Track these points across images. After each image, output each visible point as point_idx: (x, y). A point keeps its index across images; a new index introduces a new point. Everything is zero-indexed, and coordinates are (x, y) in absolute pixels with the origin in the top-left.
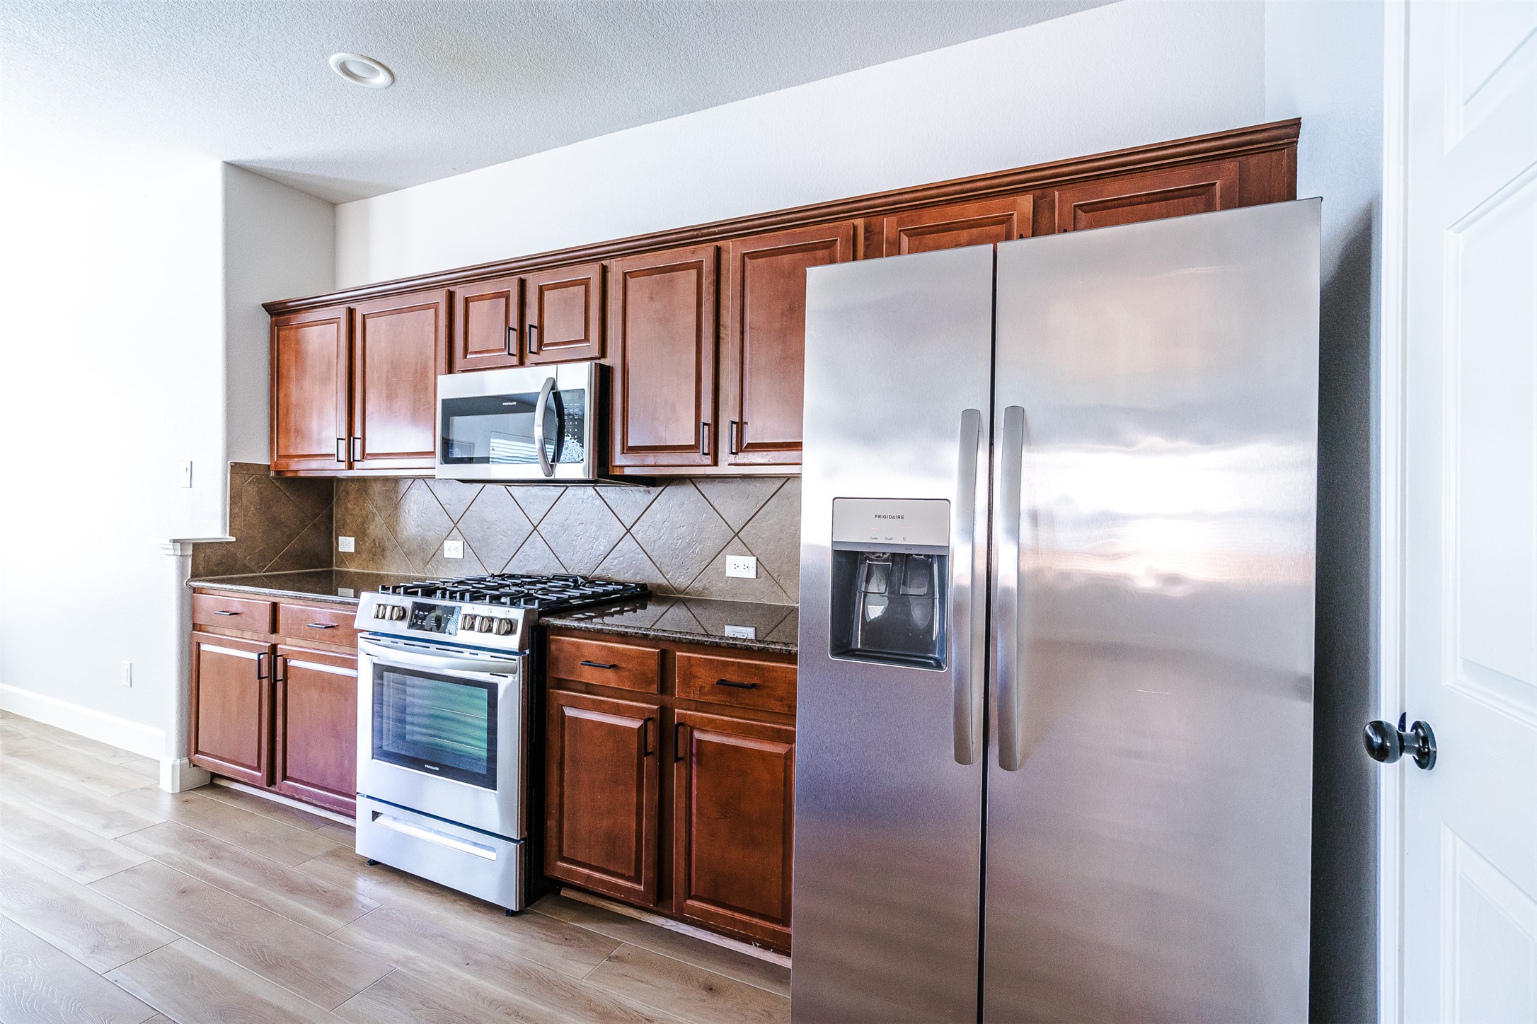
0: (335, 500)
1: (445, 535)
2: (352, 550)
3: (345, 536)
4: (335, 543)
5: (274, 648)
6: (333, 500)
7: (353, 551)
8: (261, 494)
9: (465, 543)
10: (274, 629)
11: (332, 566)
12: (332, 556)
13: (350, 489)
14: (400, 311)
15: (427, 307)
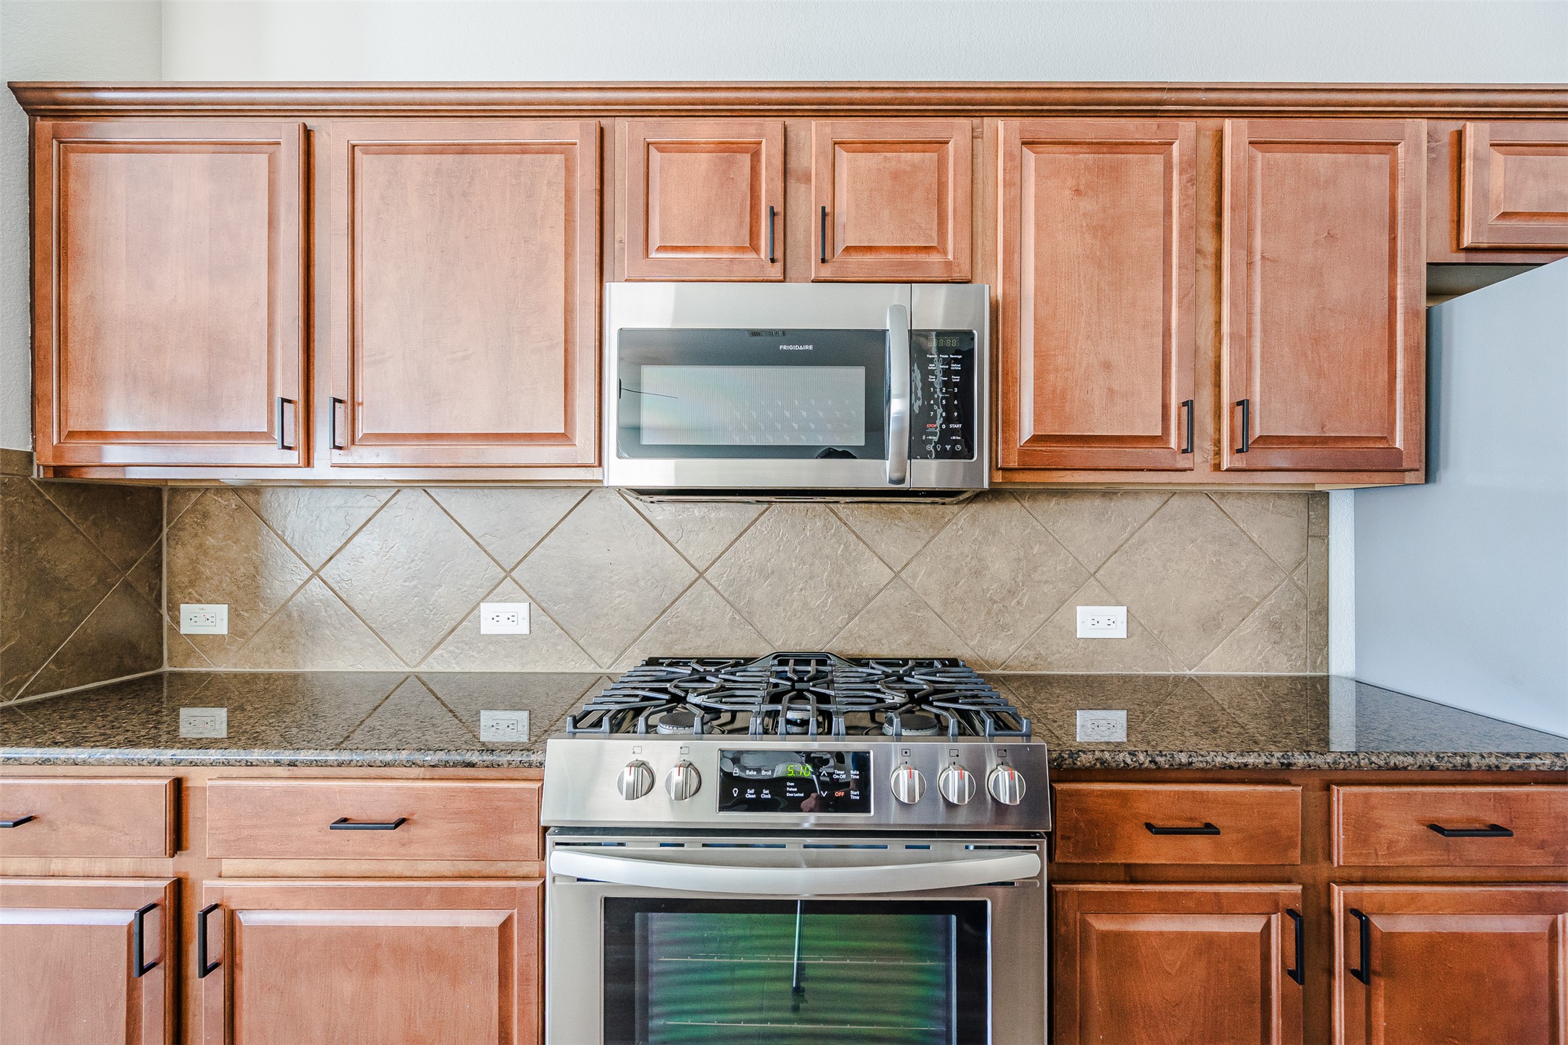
0: (165, 530)
1: (481, 592)
2: (222, 628)
3: (199, 602)
4: (166, 618)
5: (178, 887)
6: (161, 530)
7: (225, 632)
8: (12, 518)
9: (533, 605)
10: (178, 842)
11: (161, 665)
12: (161, 644)
13: (212, 509)
14: (464, 150)
15: (547, 150)
